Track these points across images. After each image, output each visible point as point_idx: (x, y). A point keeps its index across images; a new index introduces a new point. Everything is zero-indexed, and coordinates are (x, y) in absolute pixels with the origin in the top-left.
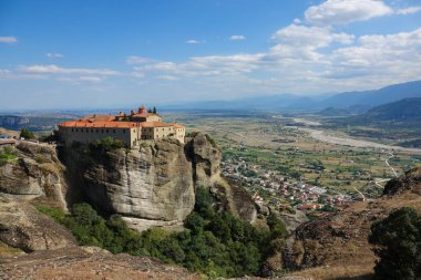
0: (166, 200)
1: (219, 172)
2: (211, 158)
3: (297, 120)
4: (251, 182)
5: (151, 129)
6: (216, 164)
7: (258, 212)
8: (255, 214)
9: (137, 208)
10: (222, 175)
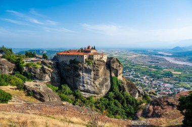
0: (98, 86)
1: (122, 75)
2: (118, 68)
3: (160, 53)
4: (137, 80)
5: (93, 56)
6: (120, 71)
7: (139, 94)
8: (137, 94)
9: (86, 88)
10: (123, 76)
